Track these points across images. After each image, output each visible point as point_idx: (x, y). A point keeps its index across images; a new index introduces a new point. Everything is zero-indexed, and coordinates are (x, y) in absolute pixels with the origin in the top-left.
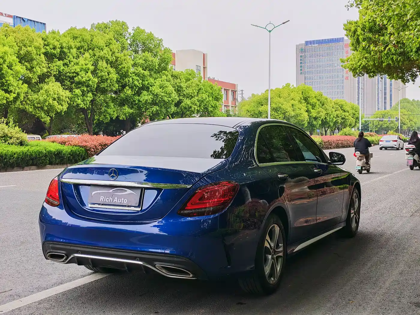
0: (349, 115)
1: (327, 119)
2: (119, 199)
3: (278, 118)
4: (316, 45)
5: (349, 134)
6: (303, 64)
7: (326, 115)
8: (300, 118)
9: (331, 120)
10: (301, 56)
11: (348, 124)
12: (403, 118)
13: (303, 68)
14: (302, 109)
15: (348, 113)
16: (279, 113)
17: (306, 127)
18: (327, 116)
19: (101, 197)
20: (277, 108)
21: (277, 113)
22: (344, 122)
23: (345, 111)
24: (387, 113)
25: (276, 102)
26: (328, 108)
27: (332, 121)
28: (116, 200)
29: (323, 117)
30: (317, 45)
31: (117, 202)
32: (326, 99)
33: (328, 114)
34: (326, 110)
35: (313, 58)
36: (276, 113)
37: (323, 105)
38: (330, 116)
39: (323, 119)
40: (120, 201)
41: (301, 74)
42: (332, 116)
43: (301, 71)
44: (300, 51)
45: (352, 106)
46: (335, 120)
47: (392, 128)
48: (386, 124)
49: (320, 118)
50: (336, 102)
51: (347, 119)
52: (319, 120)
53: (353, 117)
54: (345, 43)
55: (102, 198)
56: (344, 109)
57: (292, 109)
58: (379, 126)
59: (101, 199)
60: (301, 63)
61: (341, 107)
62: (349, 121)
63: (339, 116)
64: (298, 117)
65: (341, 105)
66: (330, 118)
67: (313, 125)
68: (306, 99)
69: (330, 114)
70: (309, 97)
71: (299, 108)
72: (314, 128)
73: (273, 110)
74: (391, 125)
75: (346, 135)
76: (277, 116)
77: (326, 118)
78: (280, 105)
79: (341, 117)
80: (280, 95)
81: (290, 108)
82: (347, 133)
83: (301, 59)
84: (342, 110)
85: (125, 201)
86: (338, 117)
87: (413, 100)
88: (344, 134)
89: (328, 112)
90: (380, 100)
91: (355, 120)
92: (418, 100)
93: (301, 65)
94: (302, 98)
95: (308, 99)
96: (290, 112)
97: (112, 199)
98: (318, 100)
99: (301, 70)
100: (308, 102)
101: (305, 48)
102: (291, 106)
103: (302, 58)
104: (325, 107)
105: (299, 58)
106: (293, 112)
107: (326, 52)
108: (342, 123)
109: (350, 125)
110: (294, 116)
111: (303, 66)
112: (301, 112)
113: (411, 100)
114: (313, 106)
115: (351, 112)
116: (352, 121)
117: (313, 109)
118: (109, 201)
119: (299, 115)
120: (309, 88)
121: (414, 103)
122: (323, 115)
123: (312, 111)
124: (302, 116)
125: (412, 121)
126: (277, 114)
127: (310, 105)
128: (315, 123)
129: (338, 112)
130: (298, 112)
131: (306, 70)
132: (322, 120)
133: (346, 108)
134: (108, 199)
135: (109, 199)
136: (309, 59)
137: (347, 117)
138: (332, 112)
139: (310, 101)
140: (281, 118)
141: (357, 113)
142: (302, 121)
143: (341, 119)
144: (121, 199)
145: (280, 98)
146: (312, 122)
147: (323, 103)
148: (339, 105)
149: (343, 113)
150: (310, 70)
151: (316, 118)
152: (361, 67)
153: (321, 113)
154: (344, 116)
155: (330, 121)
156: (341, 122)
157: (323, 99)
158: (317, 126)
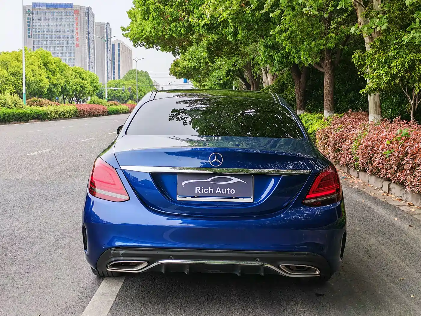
0: (88, 83)
1: (67, 87)
2: (223, 190)
3: (17, 83)
4: (44, 8)
5: (97, 103)
6: (31, 27)
7: (66, 82)
8: (41, 85)
9: (71, 87)
10: (28, 19)
11: (87, 92)
12: (134, 88)
13: (31, 31)
14: (43, 75)
15: (87, 81)
16: (18, 79)
17: (46, 94)
18: (66, 84)
19: (196, 188)
20: (15, 73)
21: (16, 78)
22: (82, 90)
23: (83, 79)
24: (120, 83)
25: (15, 67)
26: (67, 75)
27: (72, 89)
28: (218, 190)
29: (62, 84)
30: (46, 8)
31: (221, 193)
32: (65, 66)
33: (67, 81)
34: (65, 77)
35: (41, 22)
36: (14, 78)
37: (62, 72)
38: (70, 83)
39: (62, 86)
40: (224, 192)
41: (29, 37)
42: (71, 84)
43: (29, 35)
44: (27, 13)
45: (90, 75)
46: (74, 88)
47: (124, 97)
48: (119, 93)
49: (60, 85)
50: (74, 69)
51: (86, 87)
52: (59, 87)
53: (91, 86)
54: (74, 9)
55: (198, 189)
56: (83, 77)
57: (33, 74)
58: (112, 95)
59: (196, 190)
60: (29, 26)
61: (80, 74)
62: (88, 89)
63: (78, 83)
64: (39, 84)
65: (79, 73)
66: (70, 86)
67: (53, 92)
68: (45, 64)
69: (70, 81)
70: (48, 63)
71: (39, 74)
72: (53, 96)
73: (11, 75)
74: (123, 94)
75: (94, 103)
76: (16, 81)
77: (65, 85)
78: (19, 70)
79: (80, 85)
80: (17, 58)
81: (30, 74)
82: (95, 102)
83: (28, 21)
84: (80, 77)
85: (233, 191)
86: (77, 85)
87: (142, 71)
88: (92, 103)
89: (67, 79)
90: (109, 69)
91: (93, 88)
92: (145, 71)
93: (28, 28)
94: (42, 64)
95: (48, 65)
96: (30, 77)
97: (212, 190)
98: (58, 66)
99: (29, 33)
100: (47, 68)
101: (33, 10)
102: (31, 71)
103: (30, 21)
104: (65, 74)
105: (27, 20)
106: (33, 77)
107: (54, 16)
108: (81, 92)
109: (89, 93)
110: (34, 82)
111: (30, 29)
112: (42, 79)
113: (140, 71)
114: (53, 73)
115: (89, 80)
116: (90, 89)
117: (53, 75)
118: (208, 192)
119: (39, 82)
120: (48, 53)
121: (143, 74)
122: (62, 82)
123: (52, 77)
124: (43, 82)
125: (141, 91)
126: (15, 80)
127: (50, 71)
128: (54, 90)
129: (77, 80)
130: (38, 78)
131: (35, 33)
132: (62, 88)
133: (85, 76)
134: (207, 190)
135: (209, 189)
136: (37, 22)
137: (85, 85)
138: (71, 79)
139: (50, 67)
140: (20, 84)
141: (95, 81)
142: (43, 87)
143: (80, 87)
144: (226, 190)
145: (18, 62)
146: (52, 88)
147: (62, 70)
148: (77, 73)
149: (82, 81)
150: (39, 34)
151: (55, 86)
152: (143, 38)
153: (61, 80)
154: (83, 84)
155: (69, 89)
156: (80, 90)
157: (62, 66)
158: (57, 93)
